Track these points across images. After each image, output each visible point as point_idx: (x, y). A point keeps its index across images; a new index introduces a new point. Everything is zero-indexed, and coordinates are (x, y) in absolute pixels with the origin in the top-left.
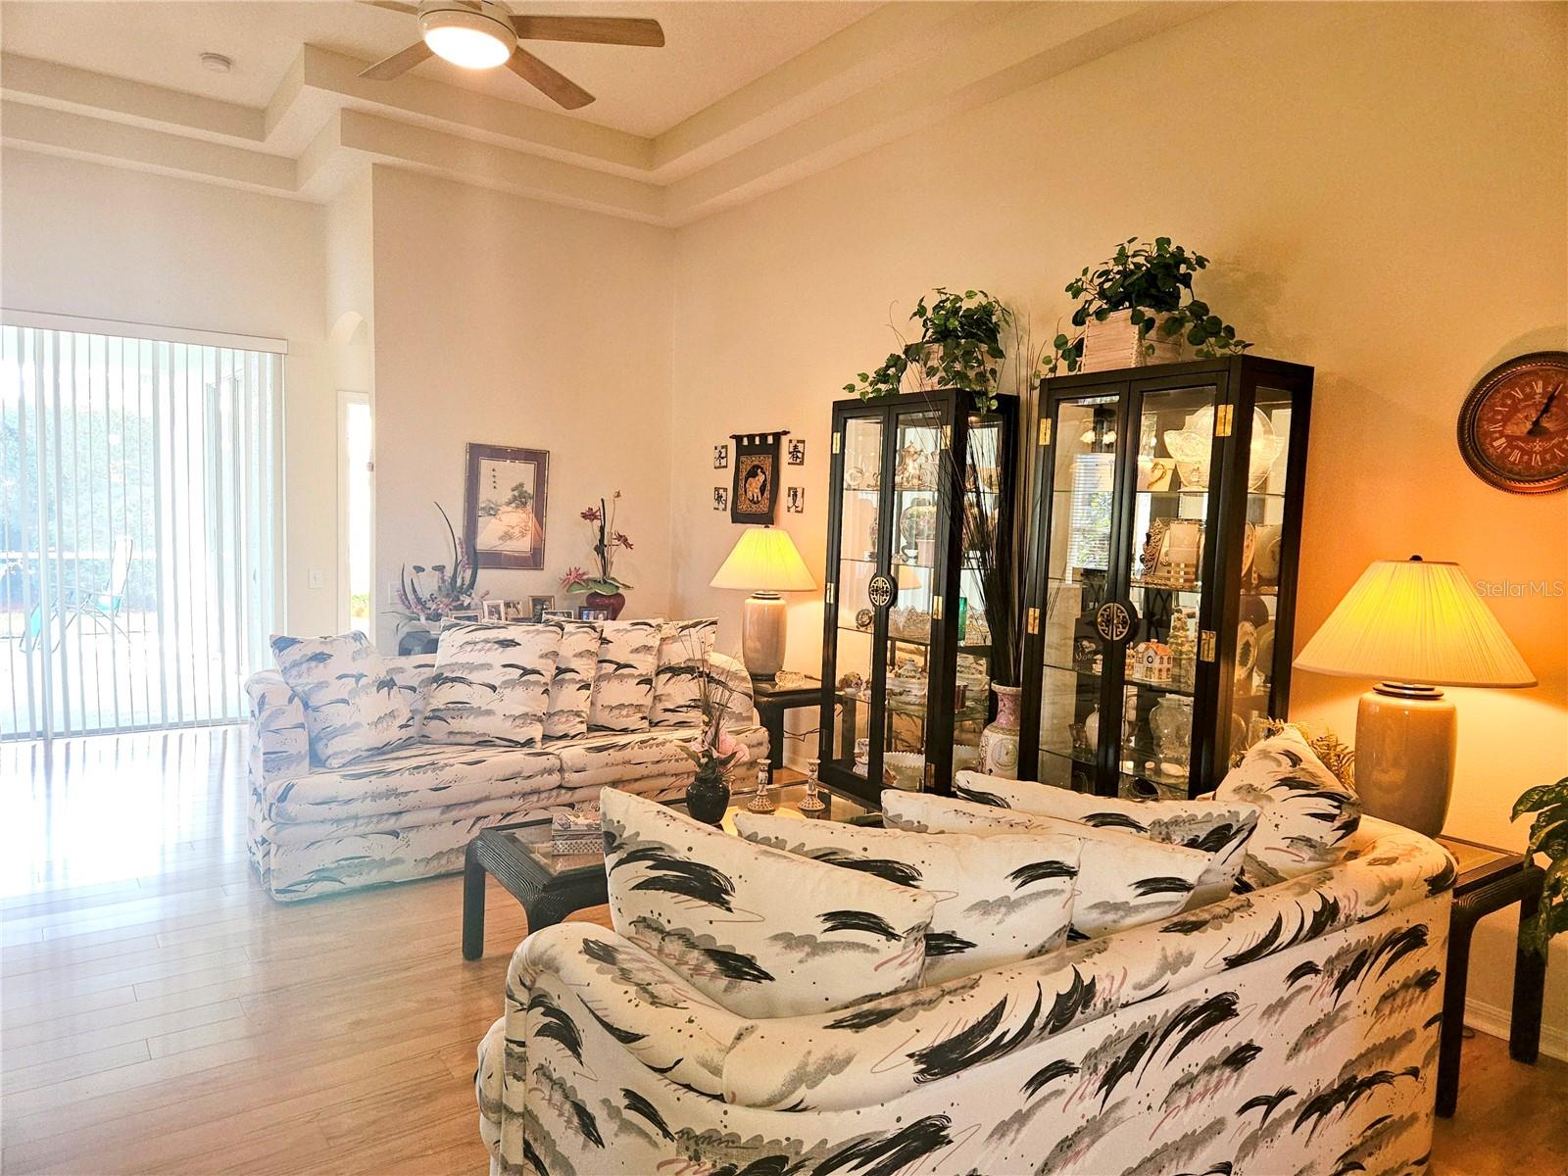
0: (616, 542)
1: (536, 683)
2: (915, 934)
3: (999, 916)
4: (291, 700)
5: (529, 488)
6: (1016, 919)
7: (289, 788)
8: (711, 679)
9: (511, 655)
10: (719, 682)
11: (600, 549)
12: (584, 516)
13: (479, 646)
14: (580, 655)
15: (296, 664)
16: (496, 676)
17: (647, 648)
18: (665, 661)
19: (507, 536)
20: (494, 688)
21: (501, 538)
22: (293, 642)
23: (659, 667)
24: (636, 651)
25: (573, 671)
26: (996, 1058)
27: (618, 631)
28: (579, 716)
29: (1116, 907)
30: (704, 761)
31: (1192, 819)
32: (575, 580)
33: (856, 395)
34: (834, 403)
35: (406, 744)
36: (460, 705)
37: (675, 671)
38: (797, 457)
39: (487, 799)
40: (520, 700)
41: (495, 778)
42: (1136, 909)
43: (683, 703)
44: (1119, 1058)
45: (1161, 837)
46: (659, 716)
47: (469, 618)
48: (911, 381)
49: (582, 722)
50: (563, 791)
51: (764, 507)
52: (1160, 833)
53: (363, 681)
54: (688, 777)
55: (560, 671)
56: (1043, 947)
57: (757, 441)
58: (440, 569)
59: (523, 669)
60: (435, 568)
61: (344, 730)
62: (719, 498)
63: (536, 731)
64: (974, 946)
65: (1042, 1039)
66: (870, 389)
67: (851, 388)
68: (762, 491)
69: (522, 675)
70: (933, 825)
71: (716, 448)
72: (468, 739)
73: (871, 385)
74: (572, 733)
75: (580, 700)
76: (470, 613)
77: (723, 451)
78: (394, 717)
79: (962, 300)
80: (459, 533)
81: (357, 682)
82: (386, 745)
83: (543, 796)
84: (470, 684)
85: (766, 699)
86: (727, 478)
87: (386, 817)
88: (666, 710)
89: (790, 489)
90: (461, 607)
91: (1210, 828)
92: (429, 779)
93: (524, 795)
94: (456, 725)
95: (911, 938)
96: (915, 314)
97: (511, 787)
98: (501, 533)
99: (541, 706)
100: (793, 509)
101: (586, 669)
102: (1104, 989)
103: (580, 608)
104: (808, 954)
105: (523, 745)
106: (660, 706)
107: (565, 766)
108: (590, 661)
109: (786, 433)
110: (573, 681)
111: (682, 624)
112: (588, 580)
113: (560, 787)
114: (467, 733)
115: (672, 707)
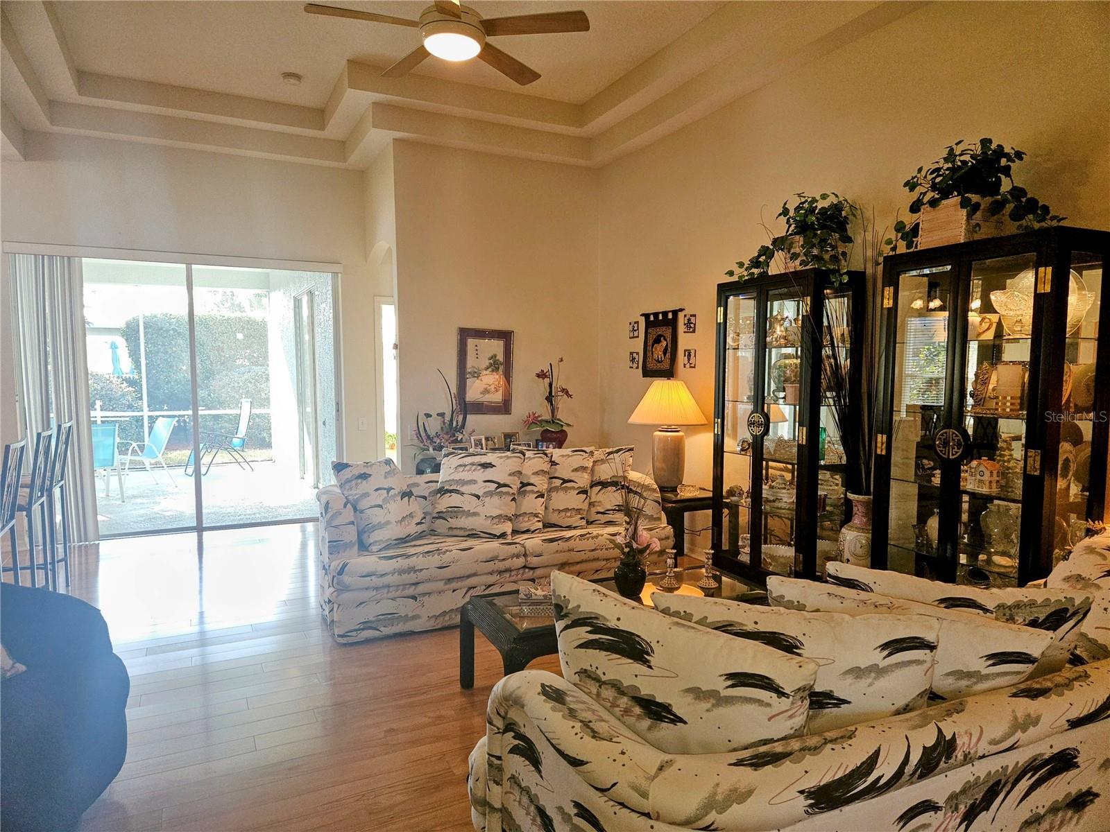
0: (560, 394)
1: (507, 493)
2: (801, 694)
3: (869, 680)
4: (345, 506)
5: (500, 357)
6: (884, 683)
7: (345, 566)
8: (630, 491)
9: (489, 474)
10: (636, 493)
11: (549, 399)
12: (538, 376)
13: (468, 468)
14: (536, 473)
15: (348, 481)
16: (480, 489)
17: (584, 469)
18: (596, 478)
19: (486, 391)
20: (478, 497)
21: (481, 393)
22: (347, 466)
23: (592, 481)
24: (576, 470)
25: (533, 485)
26: (873, 798)
27: (563, 456)
28: (537, 517)
29: (969, 675)
30: (626, 550)
31: (1032, 604)
32: (533, 421)
33: (735, 278)
34: (718, 285)
35: (421, 536)
36: (456, 509)
37: (604, 484)
38: (690, 327)
39: (475, 575)
40: (495, 506)
41: (479, 560)
42: (987, 677)
43: (609, 508)
44: (976, 799)
45: (1005, 617)
46: (594, 517)
47: (461, 449)
48: (778, 265)
49: (539, 521)
50: (527, 570)
51: (666, 365)
52: (1004, 615)
53: (392, 492)
54: (615, 561)
55: (524, 485)
56: (907, 706)
57: (661, 317)
58: (442, 415)
59: (498, 483)
60: (438, 415)
61: (380, 526)
62: (633, 360)
63: (508, 527)
64: (849, 703)
65: (912, 783)
66: (746, 273)
67: (731, 273)
68: (665, 352)
69: (497, 488)
70: (811, 603)
71: (630, 324)
72: (462, 533)
73: (746, 270)
74: (533, 528)
75: (537, 505)
76: (462, 445)
77: (636, 325)
78: (412, 517)
79: (817, 201)
80: (454, 390)
81: (388, 493)
82: (407, 537)
83: (513, 573)
84: (462, 494)
85: (670, 505)
86: (638, 345)
87: (408, 586)
88: (598, 513)
89: (685, 351)
90: (456, 441)
91: (1049, 610)
92: (435, 560)
93: (500, 572)
94: (454, 522)
95: (798, 697)
96: (780, 215)
97: (491, 566)
98: (482, 389)
99: (510, 510)
100: (688, 366)
101: (541, 483)
102: (964, 743)
103: (537, 440)
104: (713, 706)
105: (499, 537)
106: (593, 510)
107: (528, 552)
108: (544, 478)
109: (681, 310)
110: (532, 492)
111: (608, 450)
112: (542, 421)
113: (525, 567)
114: (461, 528)
115: (602, 511)
